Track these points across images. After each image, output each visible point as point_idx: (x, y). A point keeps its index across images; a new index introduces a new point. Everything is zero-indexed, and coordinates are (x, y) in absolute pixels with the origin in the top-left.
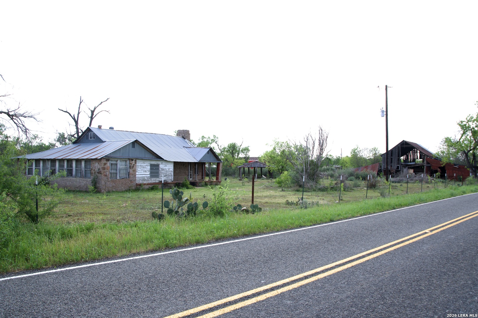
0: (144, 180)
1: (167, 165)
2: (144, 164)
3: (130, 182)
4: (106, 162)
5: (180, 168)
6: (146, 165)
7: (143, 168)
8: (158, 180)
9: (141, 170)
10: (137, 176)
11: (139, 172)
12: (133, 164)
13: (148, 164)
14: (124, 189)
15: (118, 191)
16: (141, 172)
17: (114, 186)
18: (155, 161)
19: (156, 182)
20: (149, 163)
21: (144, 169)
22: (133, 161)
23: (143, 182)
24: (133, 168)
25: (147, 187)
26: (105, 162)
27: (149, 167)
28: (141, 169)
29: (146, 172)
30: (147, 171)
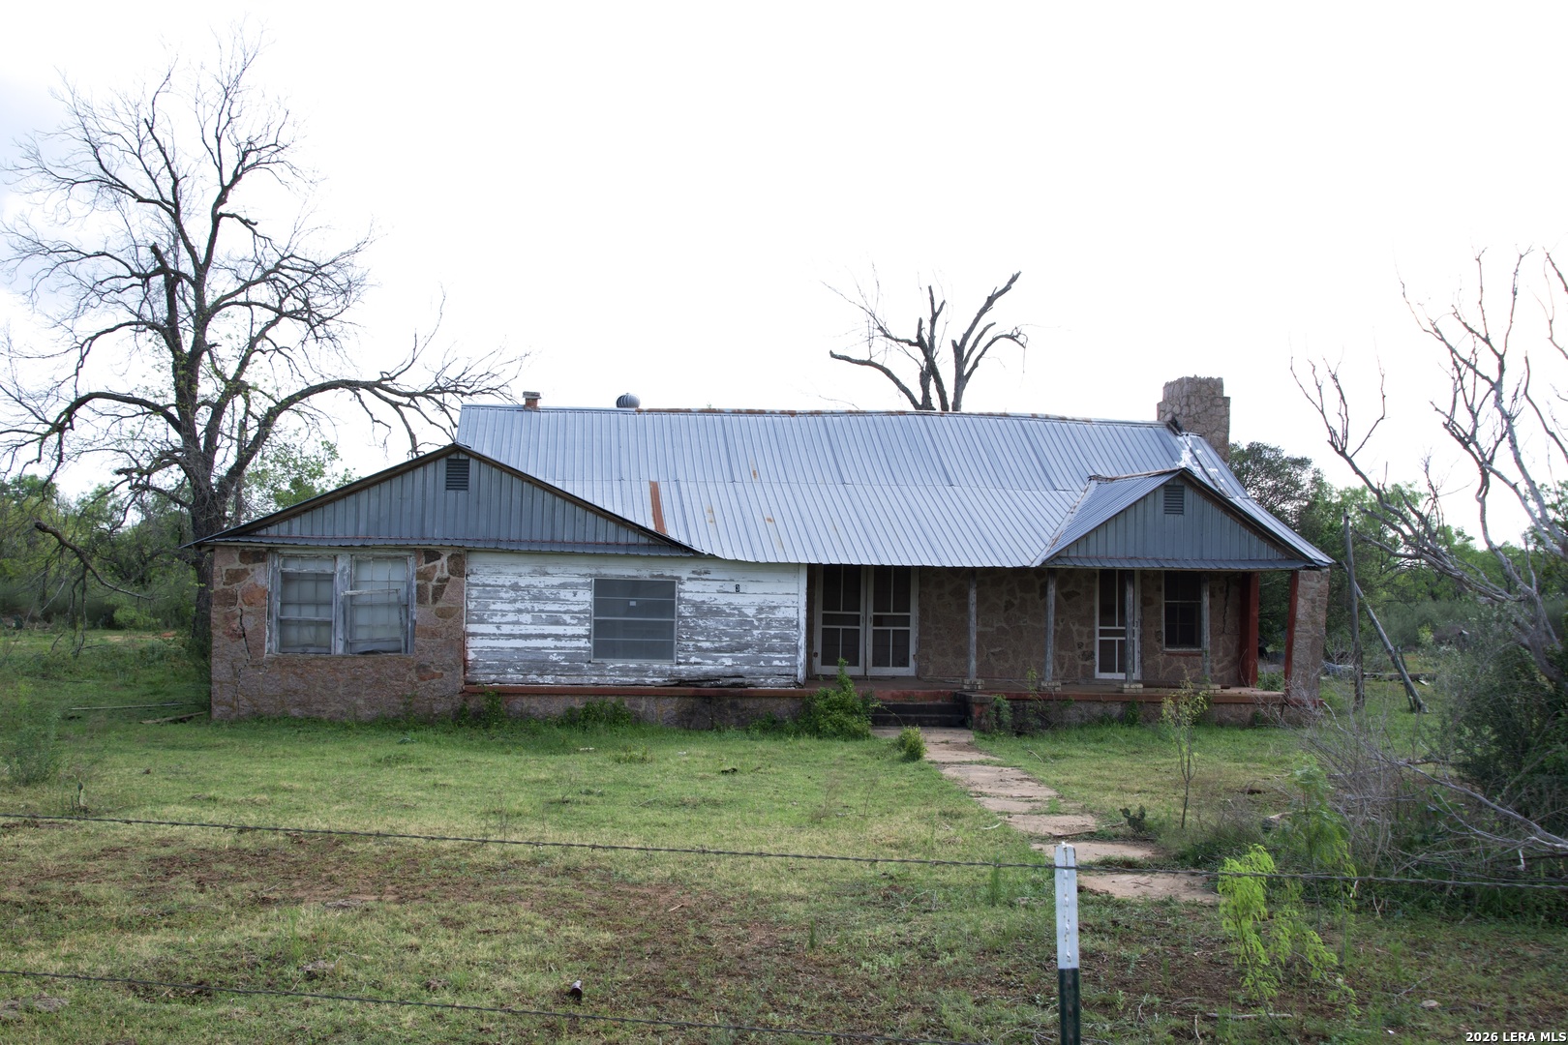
0: (543, 666)
1: (751, 588)
2: (542, 579)
3: (413, 675)
4: (243, 566)
5: (1009, 605)
6: (564, 586)
7: (536, 598)
8: (661, 673)
9: (520, 611)
10: (473, 643)
11: (496, 619)
12: (438, 574)
13: (582, 580)
14: (366, 713)
15: (325, 717)
16: (517, 623)
17: (295, 692)
18: (639, 563)
19: (648, 680)
20: (585, 571)
21: (537, 606)
22: (438, 563)
23: (533, 677)
24: (435, 600)
25: (558, 706)
26: (237, 565)
27: (586, 597)
28: (518, 605)
29: (557, 623)
30: (567, 618)
